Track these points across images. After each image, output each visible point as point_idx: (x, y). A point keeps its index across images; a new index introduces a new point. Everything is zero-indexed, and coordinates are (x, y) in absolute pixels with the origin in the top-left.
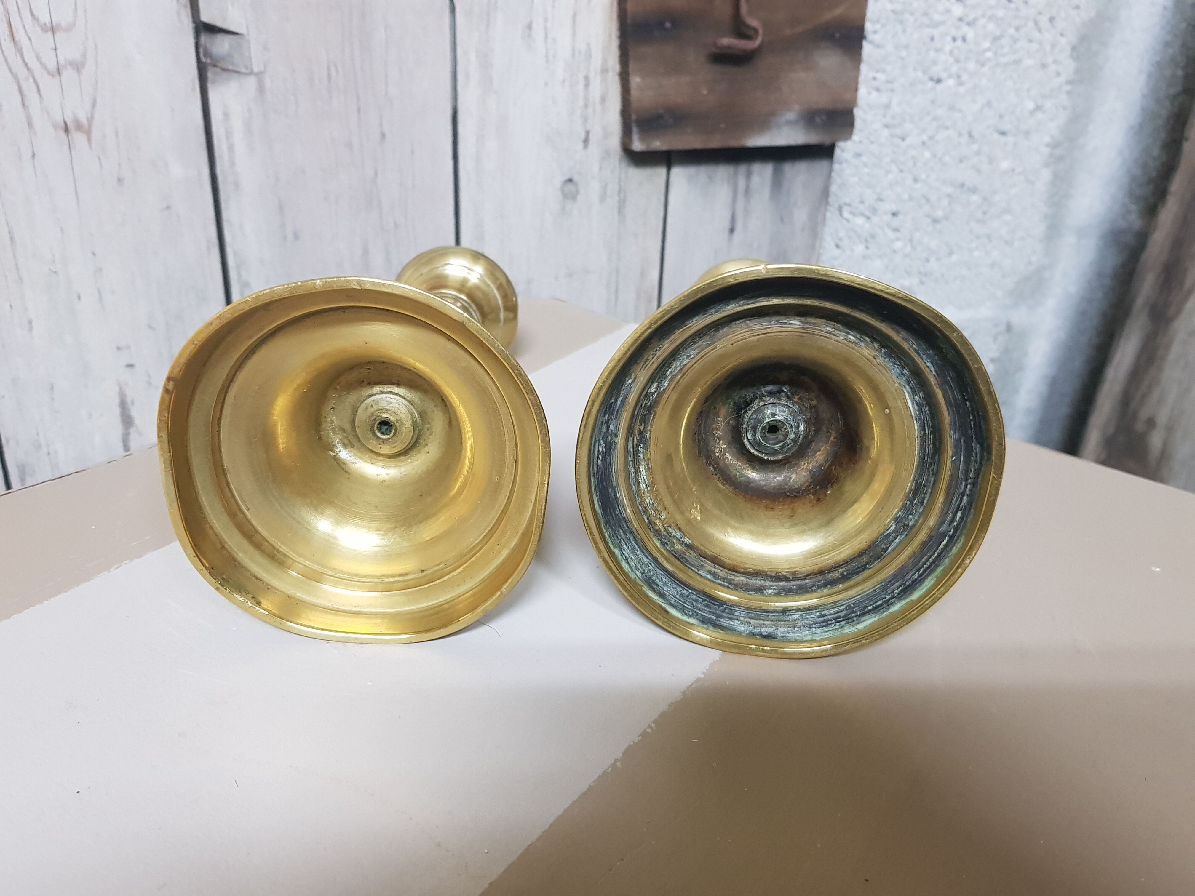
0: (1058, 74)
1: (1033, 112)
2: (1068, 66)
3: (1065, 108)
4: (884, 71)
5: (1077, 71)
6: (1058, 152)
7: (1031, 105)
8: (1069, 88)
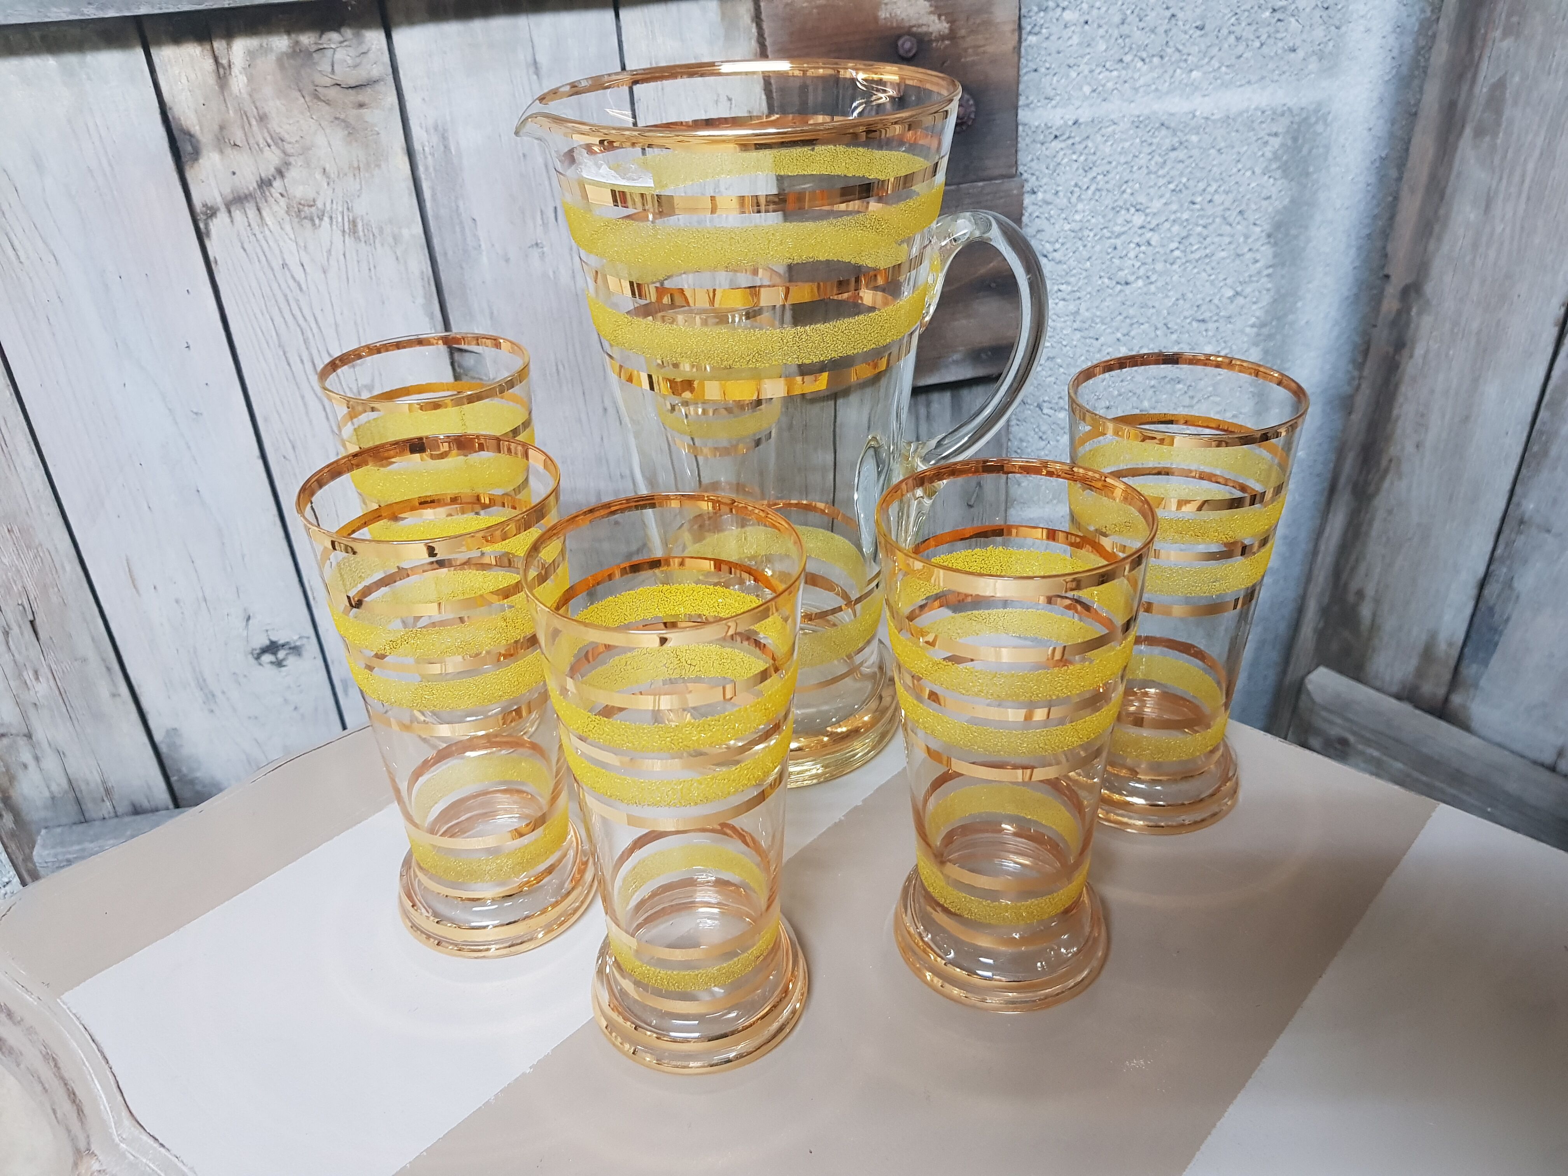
0: (1256, 261)
1: (1231, 299)
2: (1266, 252)
3: (1268, 290)
4: (1068, 283)
5: (1275, 255)
6: (1265, 331)
7: (1230, 293)
8: (1270, 270)
